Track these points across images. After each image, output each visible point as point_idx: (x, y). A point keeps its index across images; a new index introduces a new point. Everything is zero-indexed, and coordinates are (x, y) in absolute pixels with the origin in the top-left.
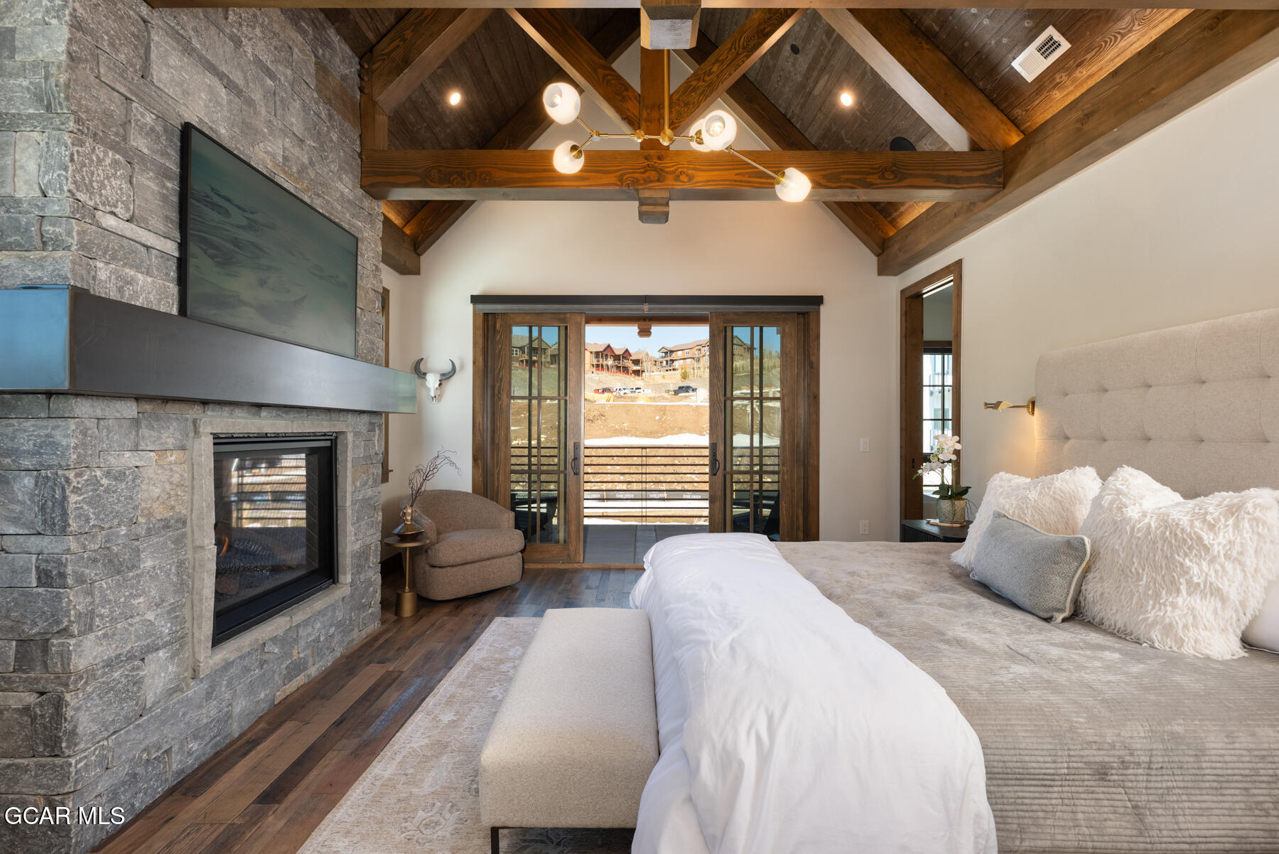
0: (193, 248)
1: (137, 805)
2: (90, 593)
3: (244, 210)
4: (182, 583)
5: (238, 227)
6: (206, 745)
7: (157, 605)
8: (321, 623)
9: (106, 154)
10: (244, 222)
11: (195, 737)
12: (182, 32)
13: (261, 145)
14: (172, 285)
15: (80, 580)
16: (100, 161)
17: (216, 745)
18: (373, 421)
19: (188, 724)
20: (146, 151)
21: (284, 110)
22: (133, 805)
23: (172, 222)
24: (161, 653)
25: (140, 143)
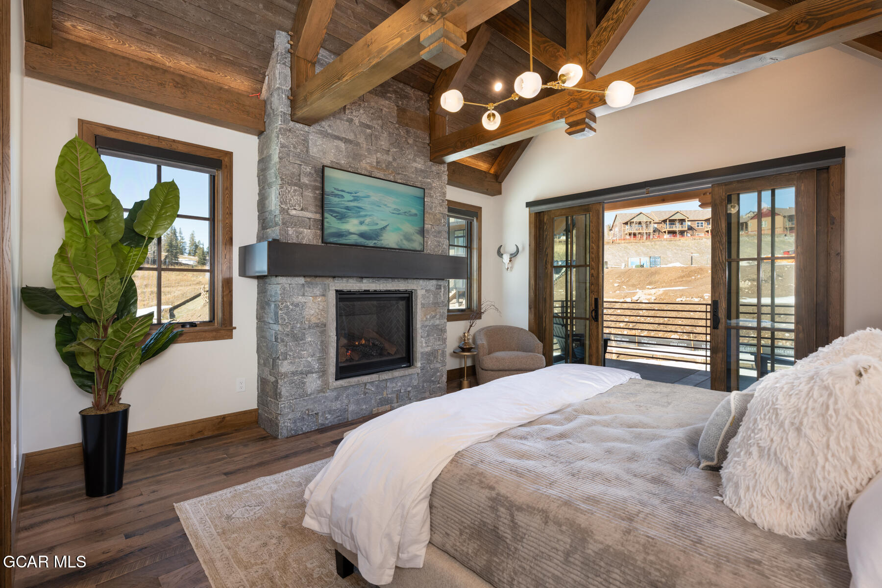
0: (326, 215)
1: (304, 429)
2: (286, 346)
3: (351, 193)
4: (323, 349)
5: (348, 201)
6: (335, 418)
7: (312, 356)
8: (402, 383)
9: (291, 188)
10: (352, 198)
11: (329, 413)
12: (323, 129)
13: (364, 161)
14: (319, 231)
15: (283, 341)
16: (289, 192)
17: (340, 420)
18: (439, 284)
19: (326, 406)
20: (307, 182)
21: (377, 140)
22: (302, 429)
23: (318, 207)
24: (314, 375)
25: (305, 180)
